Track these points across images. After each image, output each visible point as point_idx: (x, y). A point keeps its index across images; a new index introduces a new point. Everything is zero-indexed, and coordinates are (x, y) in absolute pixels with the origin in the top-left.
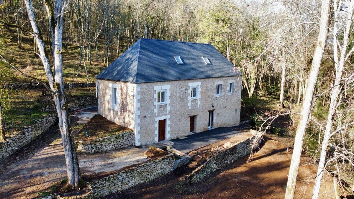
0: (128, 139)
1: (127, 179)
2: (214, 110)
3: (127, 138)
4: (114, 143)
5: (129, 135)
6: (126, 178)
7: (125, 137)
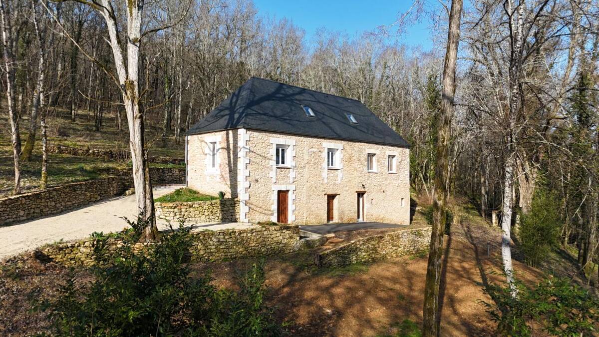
0: (230, 211)
1: (225, 243)
2: (366, 192)
3: (228, 208)
4: (209, 213)
5: (231, 204)
6: (223, 242)
7: (226, 206)
